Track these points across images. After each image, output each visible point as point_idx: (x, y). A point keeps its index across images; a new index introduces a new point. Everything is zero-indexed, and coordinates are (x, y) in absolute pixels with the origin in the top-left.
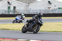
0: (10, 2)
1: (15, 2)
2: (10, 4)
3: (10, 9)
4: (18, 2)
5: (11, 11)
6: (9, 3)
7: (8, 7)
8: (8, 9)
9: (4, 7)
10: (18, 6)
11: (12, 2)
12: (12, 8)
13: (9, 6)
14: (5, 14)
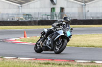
2: (55, 4)
3: (54, 11)
4: (68, 1)
5: (56, 15)
7: (52, 9)
10: (67, 7)
12: (58, 11)
13: (53, 6)
14: (47, 19)
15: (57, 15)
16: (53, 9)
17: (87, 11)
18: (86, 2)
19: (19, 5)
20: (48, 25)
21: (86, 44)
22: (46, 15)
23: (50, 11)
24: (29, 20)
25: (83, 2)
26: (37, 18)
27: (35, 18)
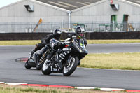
1: (128, 4)
2: (116, 10)
4: (134, 6)
6: (113, 6)
7: (112, 16)
8: (111, 20)
9: (103, 15)
10: (133, 15)
11: (121, 4)
12: (120, 19)
13: (114, 13)
19: (69, 11)
21: (124, 65)
22: (104, 25)
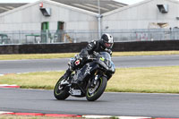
0: (48, 10)
3: (47, 28)
4: (71, 10)
5: (50, 35)
6: (43, 10)
7: (43, 24)
8: (42, 28)
9: (32, 22)
10: (71, 21)
12: (53, 27)
15: (52, 35)
16: (45, 25)
17: (104, 28)
18: (102, 12)
20: (35, 53)
22: (32, 35)
23: (40, 29)
24: (3, 44)
25: (97, 12)
26: (18, 41)
27: (14, 41)
